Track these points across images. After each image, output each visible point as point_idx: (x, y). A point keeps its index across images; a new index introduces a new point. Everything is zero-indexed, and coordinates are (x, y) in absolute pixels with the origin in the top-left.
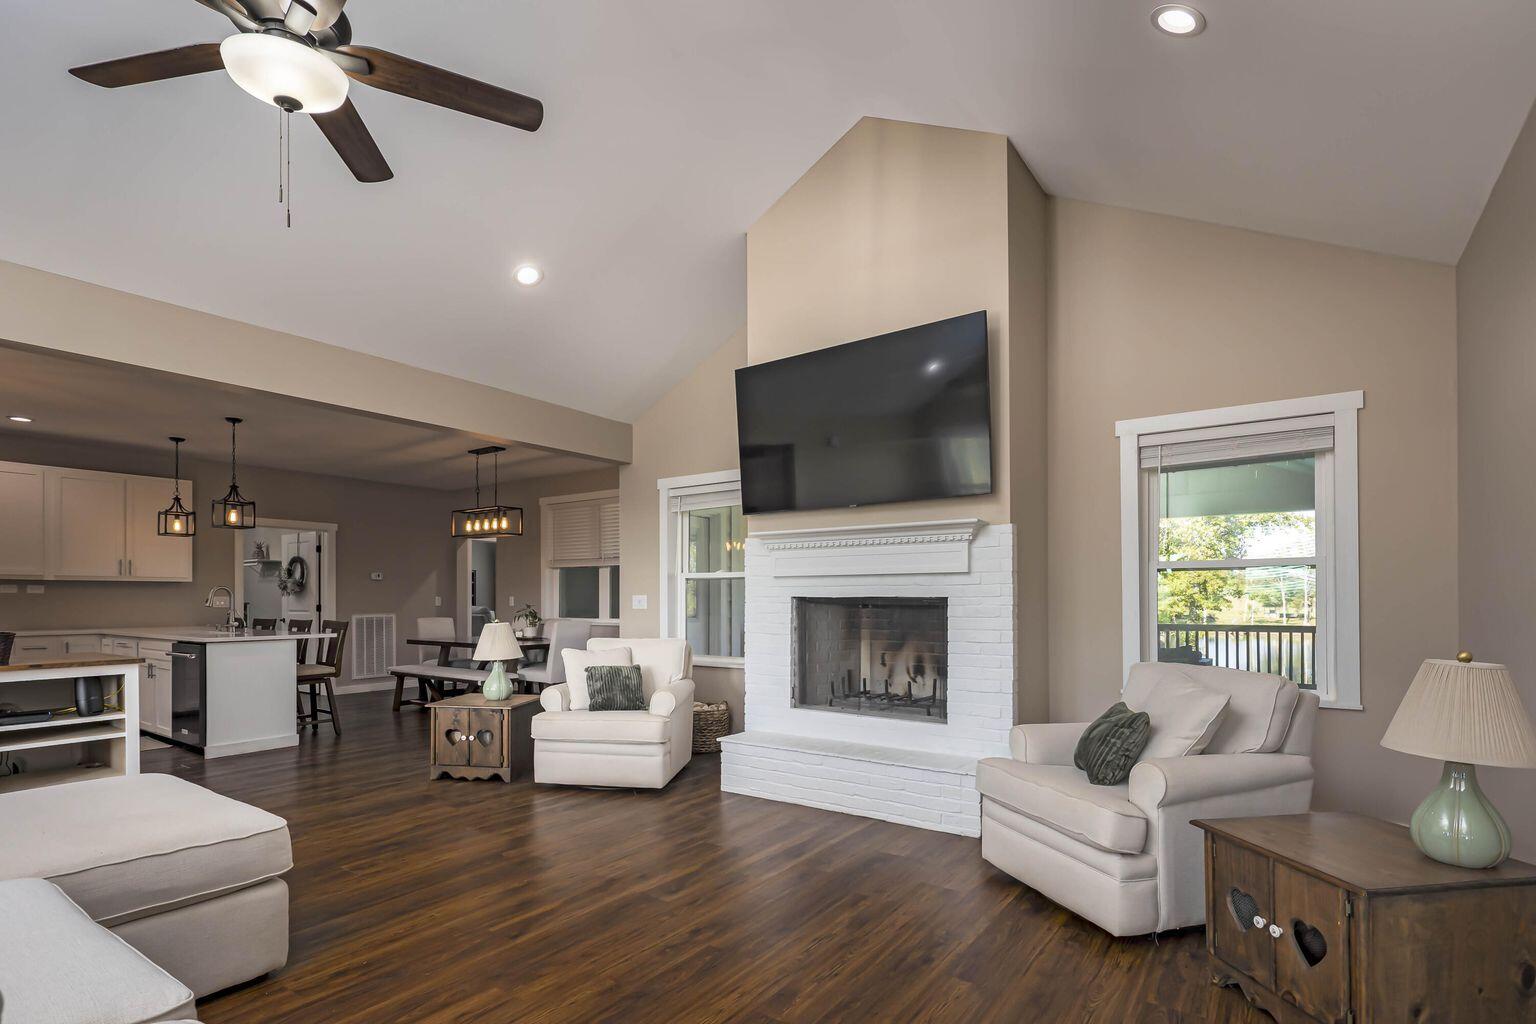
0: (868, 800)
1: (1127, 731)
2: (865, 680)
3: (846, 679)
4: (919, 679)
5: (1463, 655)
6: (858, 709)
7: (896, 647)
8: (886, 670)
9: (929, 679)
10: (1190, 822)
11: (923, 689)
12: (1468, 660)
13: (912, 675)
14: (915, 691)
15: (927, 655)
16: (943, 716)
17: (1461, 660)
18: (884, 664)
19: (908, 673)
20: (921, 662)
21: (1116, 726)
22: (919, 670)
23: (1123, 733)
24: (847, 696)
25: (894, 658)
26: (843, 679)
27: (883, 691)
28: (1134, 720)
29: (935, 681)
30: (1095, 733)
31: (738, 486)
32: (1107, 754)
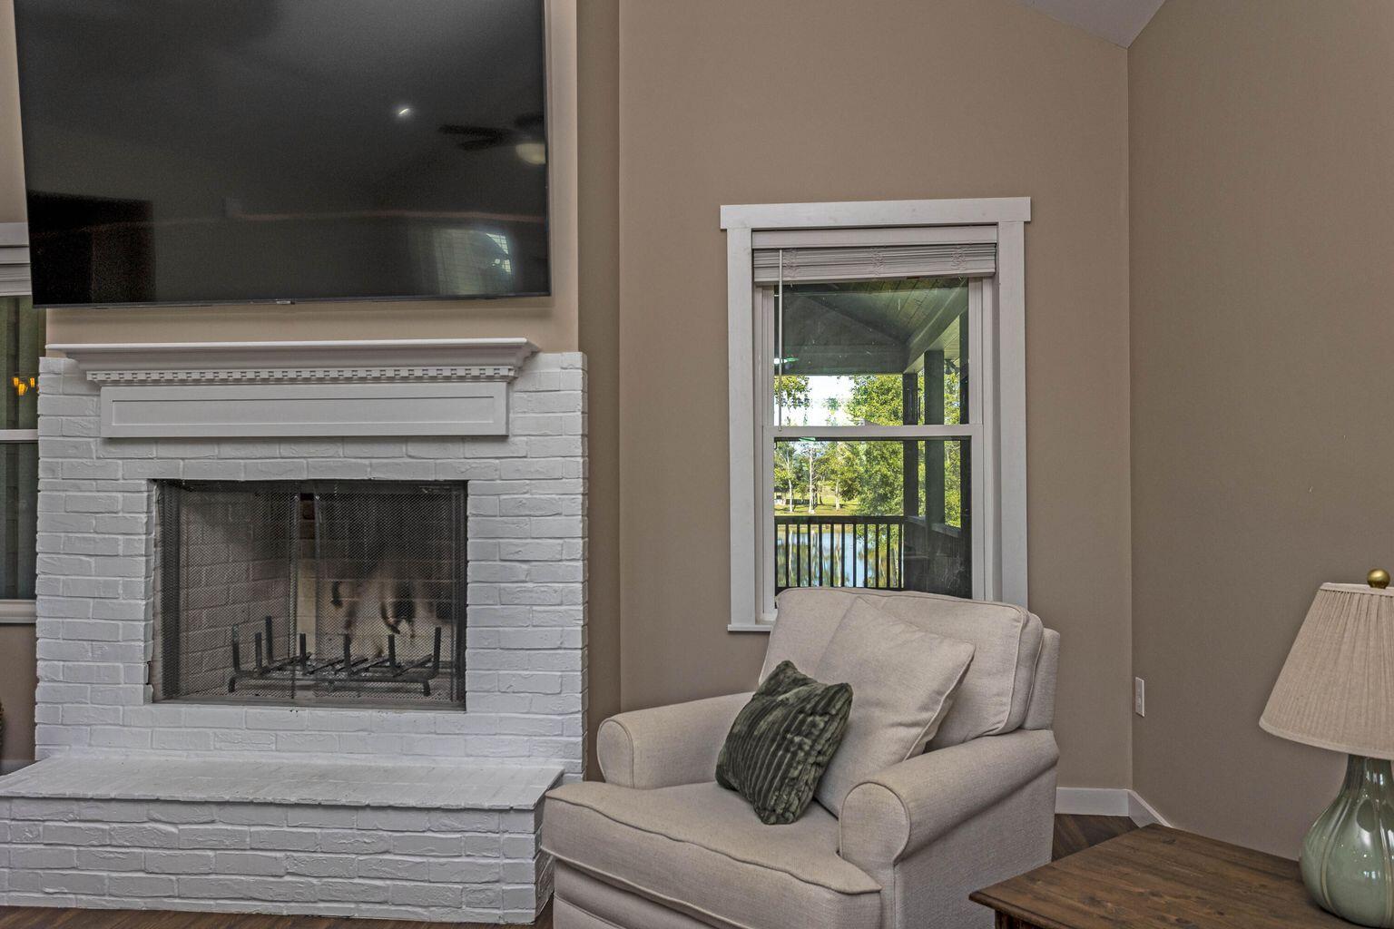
0: (315, 881)
1: (820, 721)
2: (303, 638)
3: (264, 636)
4: (404, 626)
5: (1378, 575)
6: (289, 695)
7: (360, 572)
8: (343, 611)
9: (424, 626)
10: (972, 898)
11: (416, 642)
12: (1382, 584)
13: (391, 620)
14: (402, 655)
15: (418, 583)
16: (459, 700)
17: (1373, 584)
18: (337, 602)
19: (384, 617)
20: (408, 596)
21: (801, 711)
22: (405, 610)
23: (814, 725)
24: (264, 672)
25: (356, 590)
26: (258, 638)
27: (340, 654)
28: (832, 699)
29: (438, 631)
30: (763, 725)
31: (25, 257)
32: (790, 765)
